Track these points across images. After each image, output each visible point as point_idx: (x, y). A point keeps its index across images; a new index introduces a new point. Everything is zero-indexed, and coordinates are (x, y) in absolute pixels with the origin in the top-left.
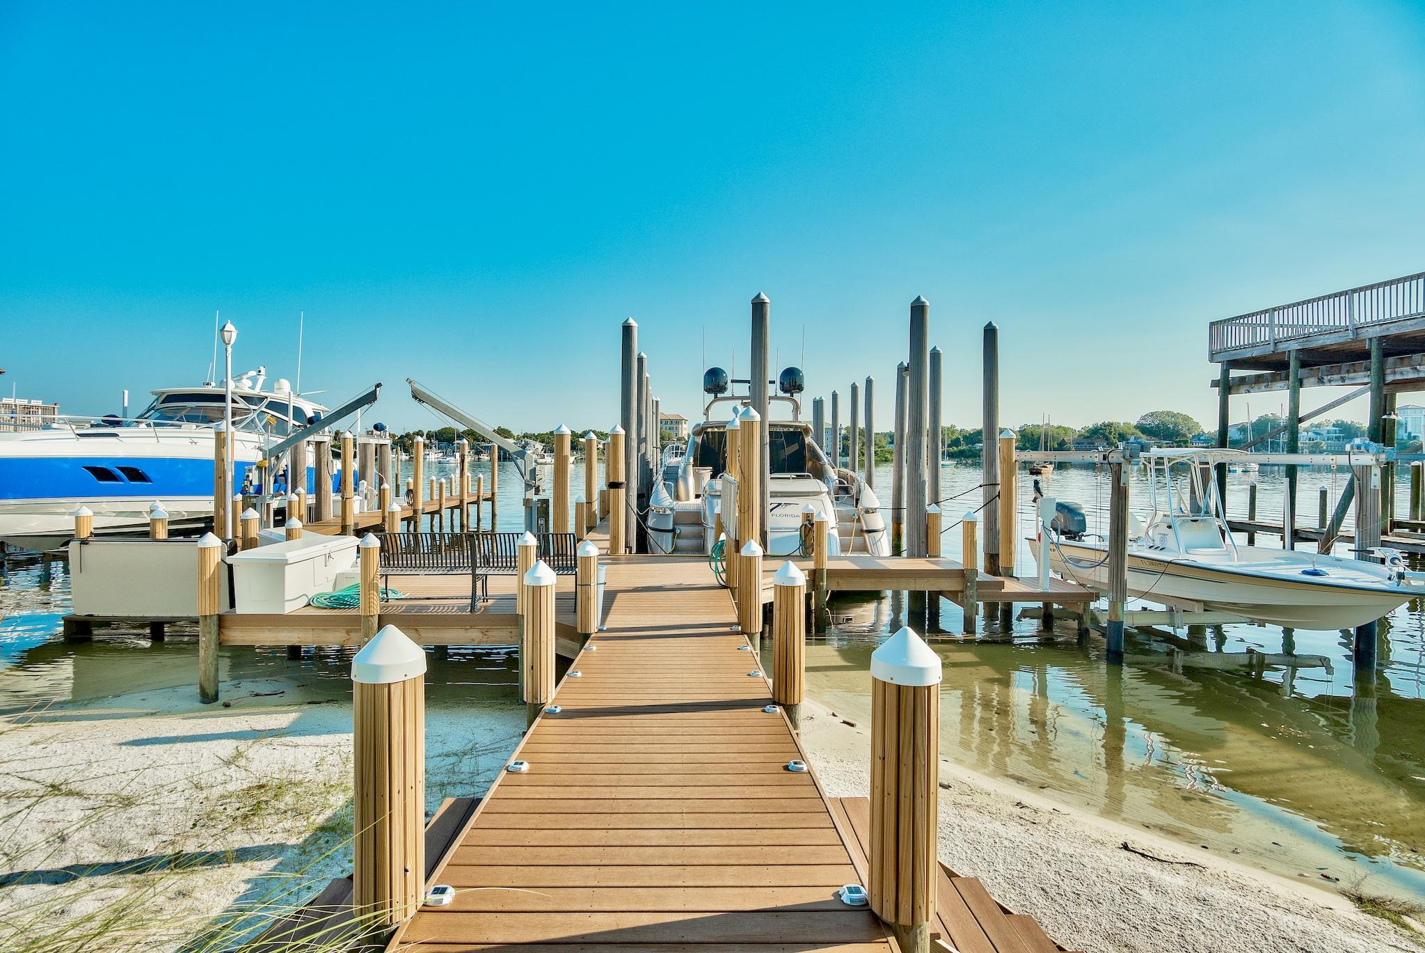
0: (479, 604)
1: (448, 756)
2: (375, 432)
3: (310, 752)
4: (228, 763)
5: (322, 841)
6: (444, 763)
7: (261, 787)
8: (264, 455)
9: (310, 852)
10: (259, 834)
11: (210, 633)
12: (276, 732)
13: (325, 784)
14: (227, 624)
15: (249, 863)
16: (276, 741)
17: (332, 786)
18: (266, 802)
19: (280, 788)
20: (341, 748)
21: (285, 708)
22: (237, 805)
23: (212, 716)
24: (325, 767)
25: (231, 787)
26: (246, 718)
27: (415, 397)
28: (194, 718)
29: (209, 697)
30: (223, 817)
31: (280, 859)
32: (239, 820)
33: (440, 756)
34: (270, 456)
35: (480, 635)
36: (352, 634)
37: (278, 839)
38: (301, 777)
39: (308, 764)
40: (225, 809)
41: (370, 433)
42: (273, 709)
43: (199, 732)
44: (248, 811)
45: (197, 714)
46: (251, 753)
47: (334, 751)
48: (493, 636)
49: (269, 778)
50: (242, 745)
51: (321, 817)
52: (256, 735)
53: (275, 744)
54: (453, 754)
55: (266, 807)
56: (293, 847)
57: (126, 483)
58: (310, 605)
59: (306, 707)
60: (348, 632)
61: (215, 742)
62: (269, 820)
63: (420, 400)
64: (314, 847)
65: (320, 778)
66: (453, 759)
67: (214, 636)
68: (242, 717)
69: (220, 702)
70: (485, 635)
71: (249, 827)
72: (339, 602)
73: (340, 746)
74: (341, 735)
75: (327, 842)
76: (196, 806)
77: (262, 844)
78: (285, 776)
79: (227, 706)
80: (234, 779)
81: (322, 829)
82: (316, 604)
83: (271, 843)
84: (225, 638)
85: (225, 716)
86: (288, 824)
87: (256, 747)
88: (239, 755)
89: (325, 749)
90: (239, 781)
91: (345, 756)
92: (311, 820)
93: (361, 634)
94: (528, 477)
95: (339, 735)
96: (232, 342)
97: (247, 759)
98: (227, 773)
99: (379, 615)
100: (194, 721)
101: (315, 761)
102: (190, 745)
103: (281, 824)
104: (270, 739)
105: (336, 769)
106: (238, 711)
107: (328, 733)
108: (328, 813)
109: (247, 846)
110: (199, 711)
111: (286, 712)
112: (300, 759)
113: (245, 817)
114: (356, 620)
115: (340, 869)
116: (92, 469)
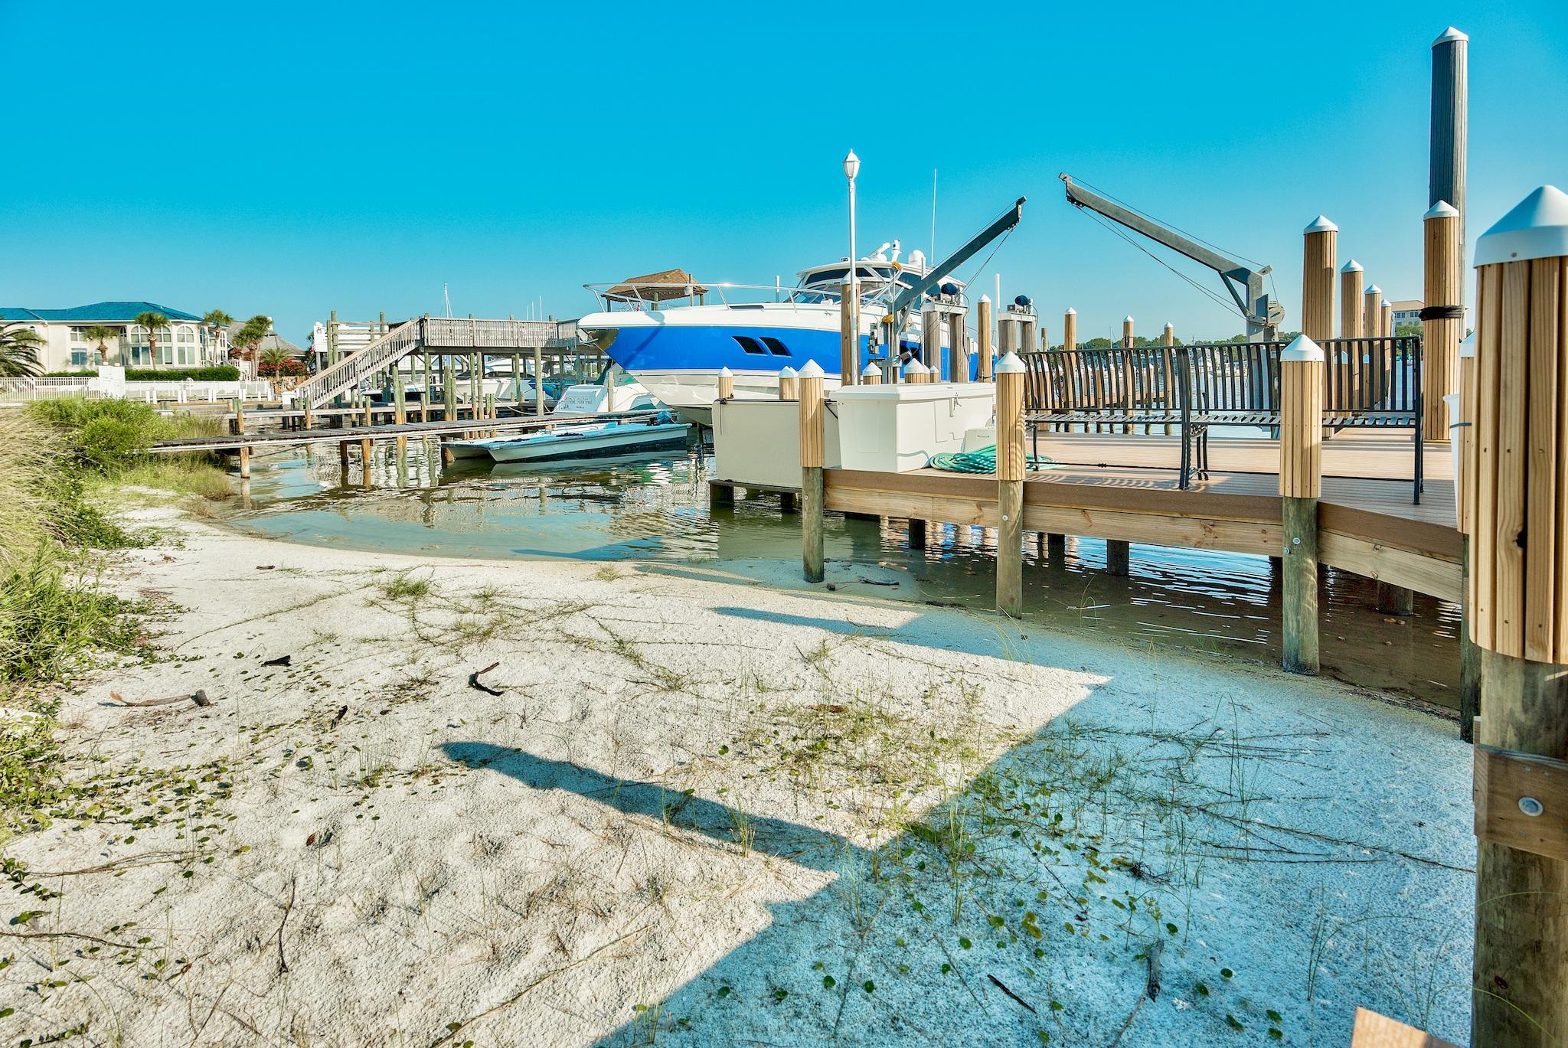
0: (1194, 479)
1: (1161, 738)
2: (1017, 307)
3: (919, 670)
4: (807, 660)
5: (912, 860)
6: (1155, 752)
7: (837, 710)
8: (890, 309)
9: (885, 879)
10: (810, 799)
11: (813, 490)
12: (878, 632)
13: (932, 734)
14: (833, 482)
15: (776, 862)
16: (875, 643)
17: (943, 741)
18: (838, 739)
19: (862, 719)
20: (966, 677)
21: (896, 604)
22: (795, 731)
23: (810, 597)
24: (937, 701)
25: (797, 699)
26: (847, 606)
27: (1072, 199)
28: (791, 595)
29: (814, 576)
30: (770, 747)
31: (832, 876)
32: (789, 760)
33: (1144, 734)
34: (896, 310)
35: (1202, 531)
36: (985, 510)
37: (837, 822)
38: (898, 708)
39: (912, 690)
40: (776, 732)
41: (1011, 308)
42: (882, 601)
43: (788, 611)
44: (808, 748)
45: (797, 592)
46: (836, 653)
47: (953, 679)
48: (1226, 536)
49: (853, 699)
50: (832, 639)
51: (917, 799)
52: (850, 630)
53: (872, 647)
54: (1173, 738)
55: (834, 747)
56: (859, 853)
57: (769, 355)
58: (930, 467)
59: (925, 607)
60: (980, 506)
61: (801, 628)
62: (834, 777)
63: (1079, 203)
64: (894, 871)
65: (926, 718)
66: (1174, 750)
67: (818, 496)
68: (841, 604)
69: (825, 583)
70: (1210, 531)
71: (800, 779)
72: (969, 464)
73: (963, 672)
74: (966, 655)
75: (921, 867)
76: (743, 716)
77: (809, 824)
78: (875, 701)
79: (832, 589)
80: (807, 686)
81: (917, 830)
82: (938, 465)
83: (822, 829)
84: (831, 501)
85: (826, 599)
86: (859, 796)
87: (848, 646)
88: (822, 653)
89: (938, 671)
90: (813, 692)
91: (970, 690)
92: (899, 801)
93: (999, 509)
94: (1253, 312)
95: (963, 654)
96: (855, 175)
97: (833, 661)
98: (801, 676)
99: (1025, 483)
100: (790, 598)
101: (923, 688)
102: (773, 627)
103: (850, 791)
104: (867, 639)
105: (954, 710)
106: (841, 597)
107: (948, 647)
108: (931, 797)
109: (786, 819)
110: (801, 589)
111: (896, 608)
112: (902, 680)
113: (799, 758)
114: (991, 488)
115: (944, 960)
116: (741, 339)
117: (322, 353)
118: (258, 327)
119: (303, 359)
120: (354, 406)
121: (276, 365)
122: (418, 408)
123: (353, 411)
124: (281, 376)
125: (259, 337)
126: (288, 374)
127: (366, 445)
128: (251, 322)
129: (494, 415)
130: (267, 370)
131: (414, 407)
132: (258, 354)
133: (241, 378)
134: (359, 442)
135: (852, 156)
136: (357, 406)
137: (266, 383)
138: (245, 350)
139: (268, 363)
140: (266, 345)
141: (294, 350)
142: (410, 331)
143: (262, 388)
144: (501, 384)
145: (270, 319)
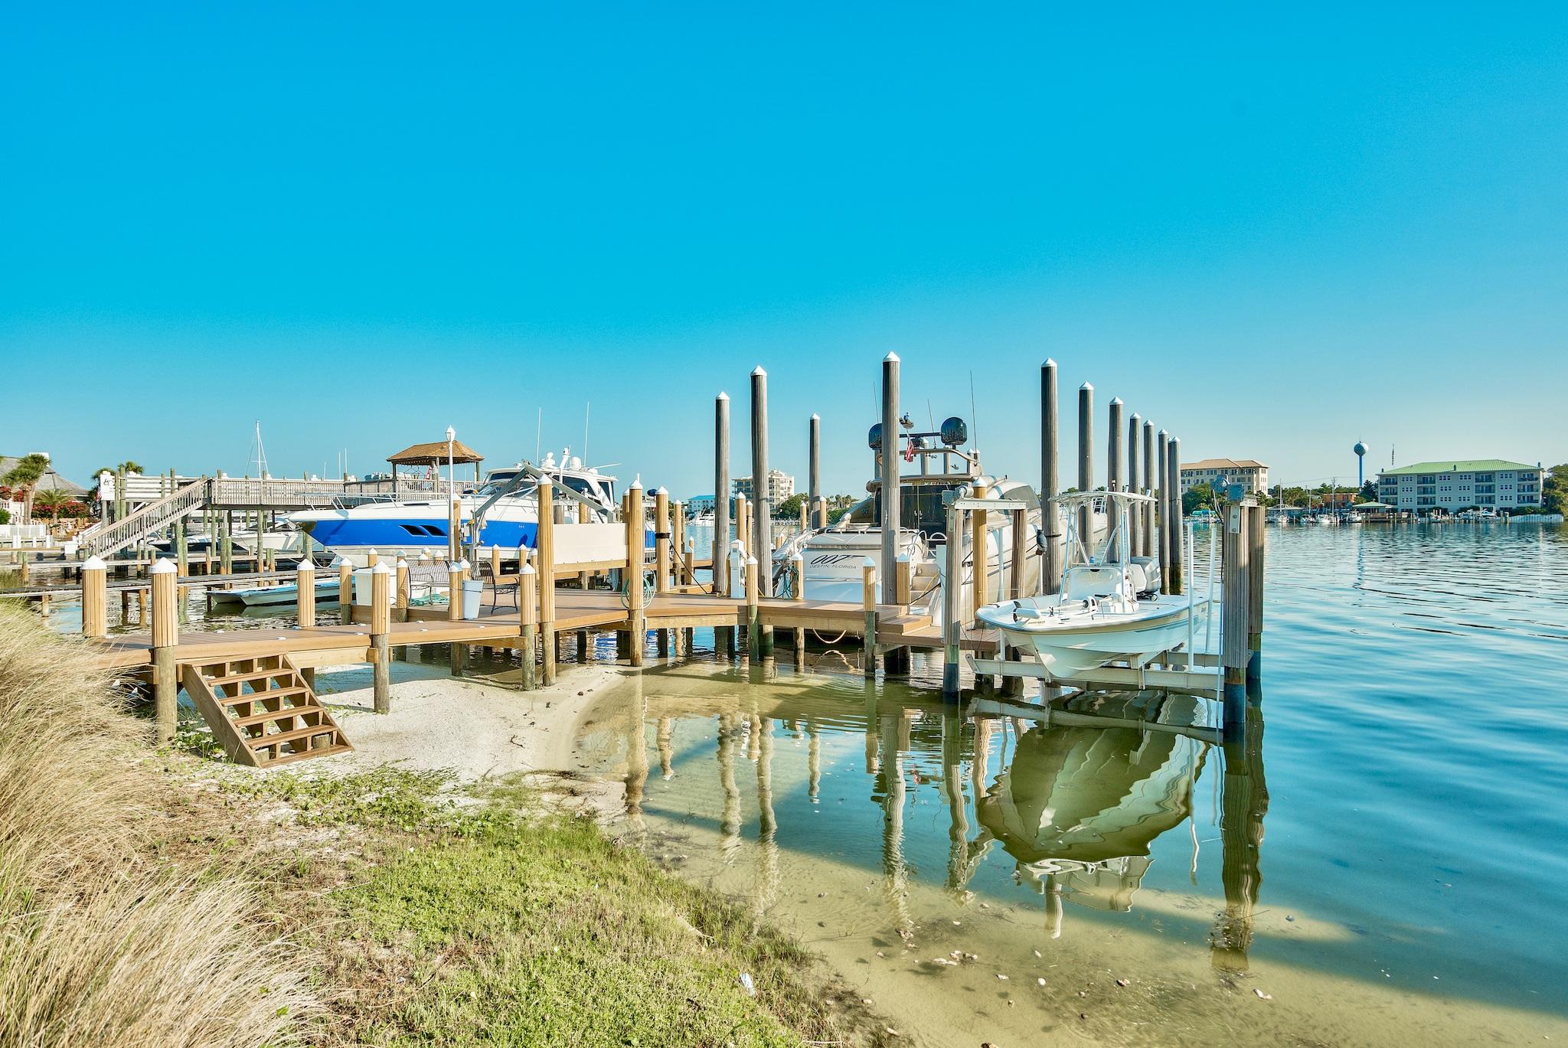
57: (429, 535)
116: (407, 527)
117: (108, 502)
118: (34, 466)
119: (86, 500)
120: (139, 557)
121: (53, 506)
122: (203, 560)
123: (139, 562)
124: (59, 517)
125: (35, 478)
126: (67, 515)
127: (143, 593)
128: (25, 461)
129: (273, 566)
130: (42, 511)
131: (198, 558)
132: (32, 495)
133: (11, 521)
134: (137, 591)
135: (450, 429)
136: (143, 558)
137: (40, 528)
138: (16, 488)
139: (43, 505)
140: (43, 484)
141: (75, 490)
142: (198, 488)
143: (37, 532)
144: (289, 538)
145: (46, 455)
